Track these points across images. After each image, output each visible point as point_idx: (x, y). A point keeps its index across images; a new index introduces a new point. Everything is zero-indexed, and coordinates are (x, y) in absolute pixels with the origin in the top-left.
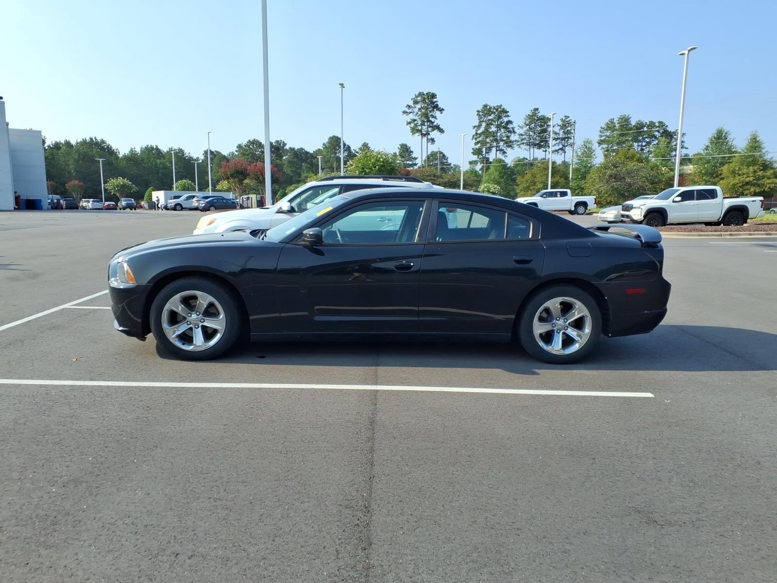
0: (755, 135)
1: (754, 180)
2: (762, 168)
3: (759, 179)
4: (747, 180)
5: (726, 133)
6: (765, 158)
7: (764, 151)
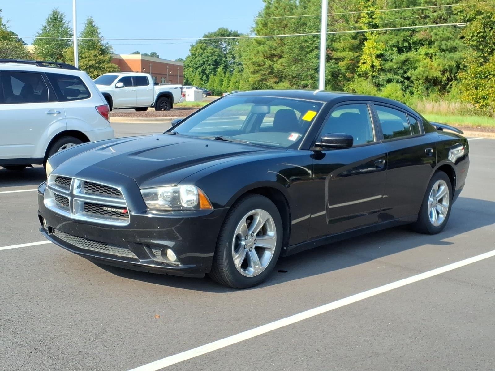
0: (91, 19)
1: (96, 63)
2: (100, 52)
3: (99, 63)
4: (91, 63)
5: (61, 16)
6: (102, 42)
7: (100, 36)
